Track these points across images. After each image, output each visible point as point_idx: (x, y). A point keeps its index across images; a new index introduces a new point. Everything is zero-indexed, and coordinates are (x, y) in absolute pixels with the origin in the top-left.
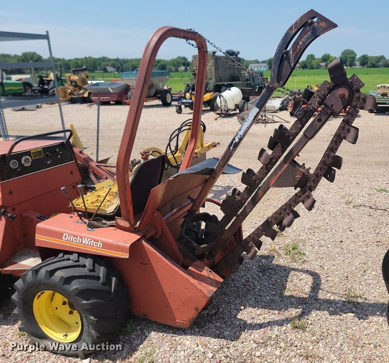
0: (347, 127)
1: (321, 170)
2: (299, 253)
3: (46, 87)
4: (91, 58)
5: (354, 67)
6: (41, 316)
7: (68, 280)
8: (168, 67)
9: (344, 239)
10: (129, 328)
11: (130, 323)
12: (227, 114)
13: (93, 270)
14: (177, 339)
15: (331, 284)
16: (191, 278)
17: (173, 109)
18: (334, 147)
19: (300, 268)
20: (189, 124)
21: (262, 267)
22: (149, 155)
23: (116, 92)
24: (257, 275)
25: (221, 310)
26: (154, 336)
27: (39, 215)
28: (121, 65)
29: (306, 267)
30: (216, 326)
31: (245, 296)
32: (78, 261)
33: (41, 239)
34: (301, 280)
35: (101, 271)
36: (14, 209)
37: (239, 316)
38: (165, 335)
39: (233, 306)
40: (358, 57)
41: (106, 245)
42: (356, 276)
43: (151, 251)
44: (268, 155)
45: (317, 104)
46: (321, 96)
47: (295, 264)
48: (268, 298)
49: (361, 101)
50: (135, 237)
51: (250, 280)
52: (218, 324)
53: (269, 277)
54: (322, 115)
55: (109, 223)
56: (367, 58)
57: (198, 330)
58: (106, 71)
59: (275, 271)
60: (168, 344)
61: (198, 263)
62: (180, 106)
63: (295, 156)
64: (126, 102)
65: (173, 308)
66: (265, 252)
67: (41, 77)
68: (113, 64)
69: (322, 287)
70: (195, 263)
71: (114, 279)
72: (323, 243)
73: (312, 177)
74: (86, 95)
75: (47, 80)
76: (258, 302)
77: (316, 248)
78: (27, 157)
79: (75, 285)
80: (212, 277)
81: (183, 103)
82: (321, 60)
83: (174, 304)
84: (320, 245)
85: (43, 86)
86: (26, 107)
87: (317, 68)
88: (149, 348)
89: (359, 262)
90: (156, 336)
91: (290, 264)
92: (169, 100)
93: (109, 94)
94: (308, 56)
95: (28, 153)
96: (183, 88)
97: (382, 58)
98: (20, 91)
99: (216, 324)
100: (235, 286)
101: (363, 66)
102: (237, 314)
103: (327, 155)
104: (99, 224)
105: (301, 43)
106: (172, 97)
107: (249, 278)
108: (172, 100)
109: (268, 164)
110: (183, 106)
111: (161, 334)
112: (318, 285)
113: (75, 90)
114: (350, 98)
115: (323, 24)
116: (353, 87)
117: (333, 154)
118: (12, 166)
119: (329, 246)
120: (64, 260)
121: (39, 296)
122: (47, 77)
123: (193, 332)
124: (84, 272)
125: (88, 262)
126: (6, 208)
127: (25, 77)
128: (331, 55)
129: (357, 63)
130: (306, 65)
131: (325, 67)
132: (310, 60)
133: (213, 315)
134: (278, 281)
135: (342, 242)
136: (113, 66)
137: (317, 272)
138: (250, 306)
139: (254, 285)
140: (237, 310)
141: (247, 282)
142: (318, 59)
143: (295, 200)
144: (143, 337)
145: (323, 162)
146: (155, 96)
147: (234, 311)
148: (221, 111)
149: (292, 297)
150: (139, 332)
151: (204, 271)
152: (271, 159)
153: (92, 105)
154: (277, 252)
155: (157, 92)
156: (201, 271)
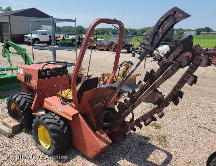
0: (189, 75)
1: (170, 97)
2: (165, 141)
3: (81, 41)
4: (104, 28)
6: (40, 135)
7: (48, 123)
8: (138, 33)
9: (199, 141)
10: (69, 150)
11: (71, 149)
13: (59, 122)
14: (87, 162)
15: (177, 163)
16: (96, 136)
17: (131, 54)
18: (179, 85)
19: (163, 149)
20: (126, 63)
21: (141, 142)
22: (105, 76)
23: (107, 45)
24: (136, 145)
25: (111, 156)
26: (79, 157)
27: (49, 95)
28: (116, 32)
29: (166, 149)
30: (106, 163)
31: (126, 153)
32: (54, 117)
33: (45, 105)
34: (160, 155)
35: (62, 123)
36: (41, 91)
37: (118, 162)
38: (83, 159)
39: (118, 156)
41: (65, 113)
42: (196, 164)
43: (82, 120)
44: (142, 85)
45: (172, 60)
46: (175, 56)
47: (160, 146)
48: (137, 158)
49: (199, 61)
50: (77, 112)
51: (132, 147)
52: (107, 163)
53: (142, 148)
54: (174, 67)
55: (69, 103)
57: (97, 162)
58: (109, 34)
59: (147, 146)
60: (82, 163)
61: (102, 130)
62: (135, 53)
63: (157, 87)
64: (110, 50)
65: (87, 148)
66: (146, 135)
67: (79, 37)
68: (112, 31)
69: (170, 163)
70: (100, 130)
71: (66, 128)
72: (183, 139)
73: (165, 100)
74: (95, 46)
75: (81, 38)
76: (131, 159)
77: (178, 141)
78: (49, 71)
79: (51, 126)
80: (106, 139)
81: (137, 52)
83: (88, 146)
84: (181, 140)
85: (80, 41)
86: (71, 50)
88: (74, 162)
89: (203, 156)
90: (79, 158)
91: (157, 145)
92: (131, 50)
93: (104, 45)
95: (49, 70)
96: (139, 44)
98: (71, 43)
99: (106, 162)
100: (123, 147)
102: (118, 161)
103: (174, 89)
104: (65, 103)
105: (166, 26)
106: (132, 48)
107: (132, 146)
108: (132, 50)
109: (142, 89)
110: (136, 54)
111: (81, 158)
112: (168, 161)
113: (91, 43)
114: (193, 58)
115: (180, 15)
116: (195, 52)
117: (178, 90)
118: (43, 74)
119: (187, 142)
120: (50, 115)
121: (40, 127)
122: (82, 37)
123: (95, 162)
124: (55, 122)
125: (58, 118)
126: (38, 90)
127: (74, 37)
133: (106, 157)
134: (147, 152)
135: (197, 142)
136: (112, 32)
137: (172, 154)
138: (126, 159)
139: (133, 150)
140: (119, 159)
141: (130, 147)
143: (154, 111)
144: (74, 157)
145: (172, 93)
146: (124, 48)
147: (117, 159)
148: (156, 57)
149: (150, 162)
150: (73, 154)
151: (103, 135)
152: (144, 87)
153: (96, 50)
154: (153, 137)
155: (125, 46)
156: (102, 135)
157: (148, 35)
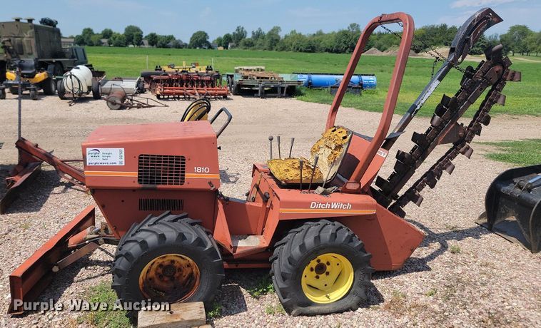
0: (498, 94)
5: (142, 46)
12: (80, 98)
40: (144, 35)
41: (355, 206)
54: (484, 85)
56: (156, 37)
62: (4, 88)
82: (102, 36)
87: (97, 45)
94: (84, 30)
97: (171, 38)
101: (153, 45)
110: (7, 90)
128: (114, 31)
129: (146, 42)
130: (83, 40)
131: (107, 44)
132: (87, 35)
142: (98, 34)
157: (10, 41)
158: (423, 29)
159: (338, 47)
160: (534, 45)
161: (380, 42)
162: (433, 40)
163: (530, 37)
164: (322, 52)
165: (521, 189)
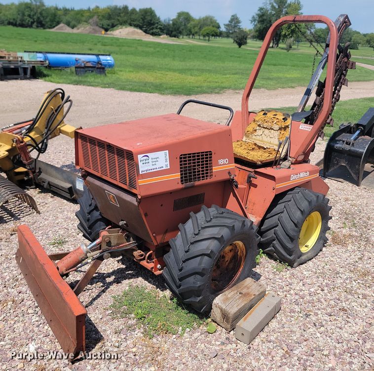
158: (108, 8)
159: (22, 20)
160: (196, 29)
161: (68, 18)
162: (118, 20)
163: (192, 23)
164: (4, 25)
165: (349, 144)
